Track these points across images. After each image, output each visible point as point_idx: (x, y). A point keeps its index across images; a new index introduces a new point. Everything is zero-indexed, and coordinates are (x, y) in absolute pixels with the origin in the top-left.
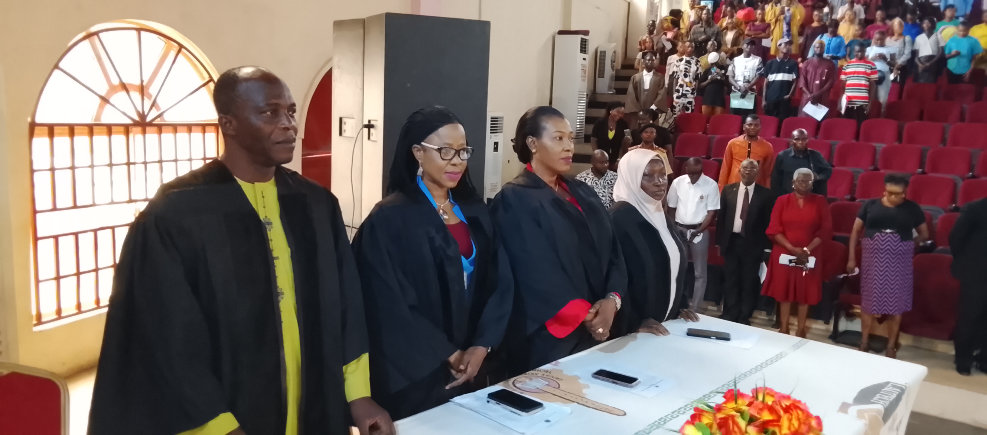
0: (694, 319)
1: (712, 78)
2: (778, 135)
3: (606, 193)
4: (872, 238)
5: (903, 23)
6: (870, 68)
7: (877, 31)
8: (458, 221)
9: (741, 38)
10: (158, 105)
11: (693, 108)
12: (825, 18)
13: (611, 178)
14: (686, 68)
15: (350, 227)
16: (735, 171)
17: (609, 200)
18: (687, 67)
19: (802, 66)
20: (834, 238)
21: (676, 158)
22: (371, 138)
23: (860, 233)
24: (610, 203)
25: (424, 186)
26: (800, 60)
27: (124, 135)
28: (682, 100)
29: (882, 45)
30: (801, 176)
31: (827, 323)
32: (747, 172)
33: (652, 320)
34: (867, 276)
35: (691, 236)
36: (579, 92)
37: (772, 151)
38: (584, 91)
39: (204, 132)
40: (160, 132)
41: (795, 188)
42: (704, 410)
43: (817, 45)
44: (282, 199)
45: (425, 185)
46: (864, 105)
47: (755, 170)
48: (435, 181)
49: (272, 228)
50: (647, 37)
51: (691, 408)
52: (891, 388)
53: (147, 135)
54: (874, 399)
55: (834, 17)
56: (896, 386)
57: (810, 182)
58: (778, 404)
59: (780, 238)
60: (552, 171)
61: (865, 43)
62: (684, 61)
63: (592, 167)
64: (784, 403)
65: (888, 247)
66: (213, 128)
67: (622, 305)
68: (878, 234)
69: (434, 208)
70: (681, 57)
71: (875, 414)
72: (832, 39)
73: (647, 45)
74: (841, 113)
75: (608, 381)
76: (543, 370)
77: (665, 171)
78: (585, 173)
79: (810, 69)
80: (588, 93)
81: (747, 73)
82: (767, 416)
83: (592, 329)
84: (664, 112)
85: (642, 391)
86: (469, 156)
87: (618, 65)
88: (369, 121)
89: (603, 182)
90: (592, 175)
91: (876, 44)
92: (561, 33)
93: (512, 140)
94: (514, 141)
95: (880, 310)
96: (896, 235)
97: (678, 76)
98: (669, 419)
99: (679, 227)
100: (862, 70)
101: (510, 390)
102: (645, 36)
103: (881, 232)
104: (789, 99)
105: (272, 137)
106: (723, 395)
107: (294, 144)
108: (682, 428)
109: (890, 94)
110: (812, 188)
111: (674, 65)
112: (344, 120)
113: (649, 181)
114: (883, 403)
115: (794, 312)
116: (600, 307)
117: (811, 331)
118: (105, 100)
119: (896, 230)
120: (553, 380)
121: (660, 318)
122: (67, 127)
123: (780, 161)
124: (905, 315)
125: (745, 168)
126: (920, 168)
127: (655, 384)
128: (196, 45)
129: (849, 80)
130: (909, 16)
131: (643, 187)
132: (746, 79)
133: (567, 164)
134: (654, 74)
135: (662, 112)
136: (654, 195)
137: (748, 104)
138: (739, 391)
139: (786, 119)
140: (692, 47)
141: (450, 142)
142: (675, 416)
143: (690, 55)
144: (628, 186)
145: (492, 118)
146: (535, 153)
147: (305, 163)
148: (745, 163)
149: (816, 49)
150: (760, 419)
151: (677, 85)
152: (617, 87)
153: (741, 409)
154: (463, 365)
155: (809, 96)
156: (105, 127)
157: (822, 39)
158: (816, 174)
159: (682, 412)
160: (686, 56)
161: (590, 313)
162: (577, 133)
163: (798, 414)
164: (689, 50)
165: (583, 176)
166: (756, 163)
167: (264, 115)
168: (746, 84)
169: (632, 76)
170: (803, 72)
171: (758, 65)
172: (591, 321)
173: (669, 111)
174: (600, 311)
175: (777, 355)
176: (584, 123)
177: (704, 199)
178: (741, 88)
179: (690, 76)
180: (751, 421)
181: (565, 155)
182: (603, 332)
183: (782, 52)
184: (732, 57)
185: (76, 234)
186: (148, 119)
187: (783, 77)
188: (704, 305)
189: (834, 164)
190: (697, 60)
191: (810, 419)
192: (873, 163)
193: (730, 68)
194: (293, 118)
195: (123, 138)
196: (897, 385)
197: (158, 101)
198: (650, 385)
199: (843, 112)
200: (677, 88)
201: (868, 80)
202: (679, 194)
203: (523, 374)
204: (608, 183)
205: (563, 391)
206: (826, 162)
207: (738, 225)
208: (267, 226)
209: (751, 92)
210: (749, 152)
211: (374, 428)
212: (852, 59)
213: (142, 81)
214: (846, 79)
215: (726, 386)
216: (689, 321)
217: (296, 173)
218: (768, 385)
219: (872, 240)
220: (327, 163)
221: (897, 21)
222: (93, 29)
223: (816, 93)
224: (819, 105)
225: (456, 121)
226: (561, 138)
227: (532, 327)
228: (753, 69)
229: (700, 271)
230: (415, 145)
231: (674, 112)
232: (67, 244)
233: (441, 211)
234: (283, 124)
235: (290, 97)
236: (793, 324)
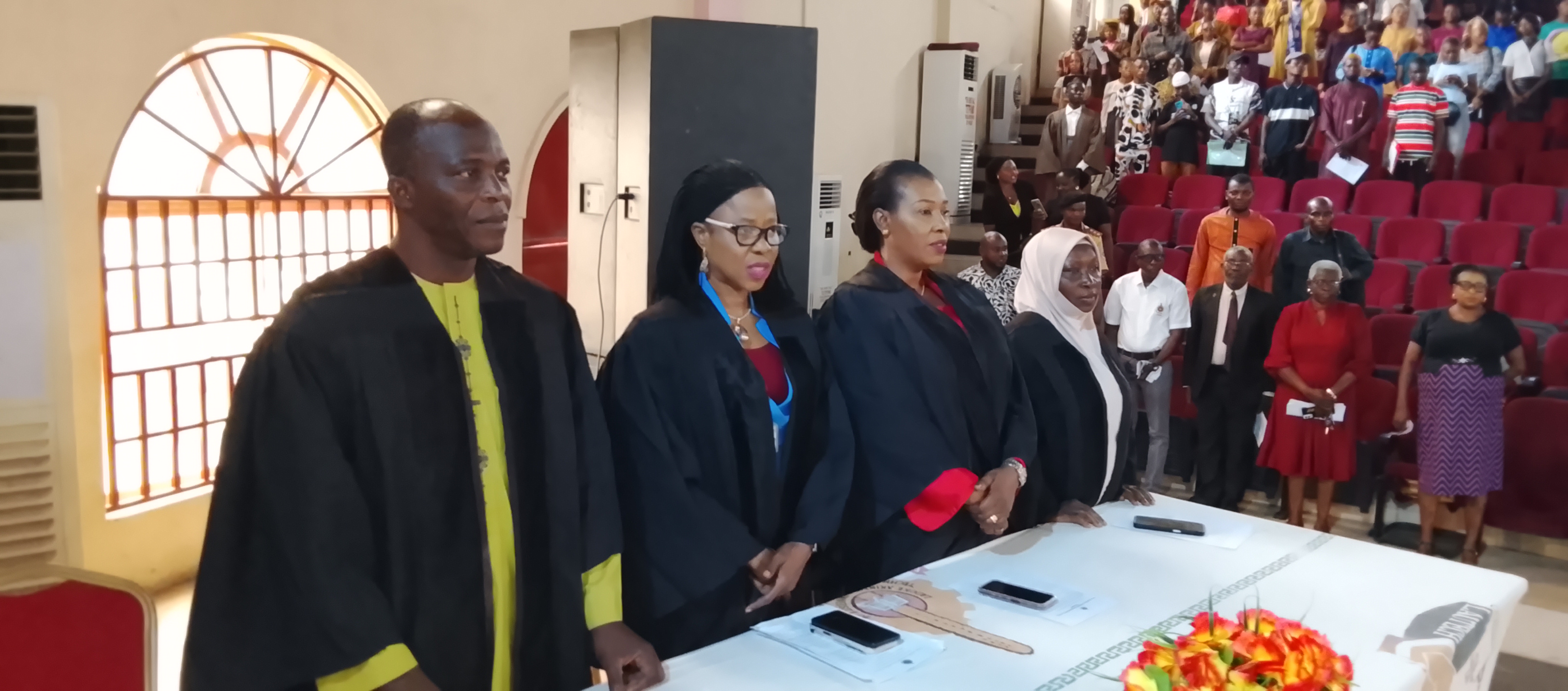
0: (1145, 502)
1: (1176, 117)
2: (1285, 206)
3: (1005, 300)
4: (1436, 373)
5: (1487, 26)
6: (1435, 98)
7: (1447, 38)
8: (765, 343)
9: (1225, 52)
10: (298, 167)
11: (1147, 165)
12: (1361, 18)
13: (1012, 277)
14: (1135, 102)
15: (596, 355)
16: (1214, 264)
17: (1009, 311)
18: (1137, 99)
19: (1325, 96)
20: (1376, 374)
21: (1119, 245)
22: (630, 215)
23: (1418, 366)
24: (1012, 315)
25: (710, 288)
26: (1320, 86)
27: (247, 213)
28: (1130, 153)
29: (1455, 61)
30: (1321, 273)
31: (1365, 510)
32: (1234, 268)
33: (1077, 503)
34: (1430, 435)
35: (1143, 372)
36: (963, 141)
37: (1274, 231)
38: (970, 140)
39: (370, 208)
40: (302, 209)
41: (1311, 293)
42: (1159, 645)
43: (1349, 62)
44: (487, 310)
45: (713, 288)
46: (1426, 158)
47: (1248, 264)
48: (728, 281)
49: (470, 355)
50: (1072, 53)
51: (1139, 642)
52: (1467, 613)
53: (282, 214)
54: (1439, 630)
55: (1376, 17)
56: (1473, 608)
57: (1337, 283)
58: (1280, 635)
59: (1287, 373)
60: (915, 265)
61: (1428, 58)
62: (1132, 91)
63: (982, 259)
64: (1289, 634)
65: (1464, 387)
66: (384, 202)
67: (1028, 479)
68: (1446, 365)
69: (726, 323)
70: (1127, 85)
71: (1440, 654)
72: (1372, 52)
73: (1072, 65)
74: (1387, 172)
75: (1004, 599)
76: (900, 581)
77: (1098, 264)
78: (971, 269)
79: (1337, 100)
80: (977, 144)
81: (1235, 109)
82: (1262, 655)
83: (980, 516)
84: (1100, 173)
85: (1060, 615)
86: (782, 240)
87: (1026, 98)
88: (627, 189)
89: (1000, 283)
90: (982, 272)
91: (1445, 59)
92: (933, 47)
93: (850, 216)
94: (853, 217)
95: (1450, 489)
96: (1475, 367)
97: (1123, 113)
98: (1103, 660)
99: (1124, 356)
100: (1422, 101)
101: (848, 612)
102: (1069, 52)
103: (1451, 364)
104: (1304, 149)
105: (470, 212)
106: (1190, 621)
107: (505, 222)
108: (1125, 673)
109: (1469, 140)
110: (1340, 292)
111: (1116, 98)
112: (587, 188)
113: (1072, 279)
114: (1454, 636)
115: (1311, 493)
116: (993, 480)
117: (1338, 523)
118: (216, 159)
119: (1475, 358)
120: (917, 597)
121: (1091, 499)
122: (157, 202)
123: (1288, 249)
124: (1492, 495)
125: (1231, 261)
126: (1517, 260)
127: (1081, 605)
128: (358, 72)
129: (1401, 118)
130: (1498, 15)
131: (1063, 289)
132: (1232, 118)
133: (939, 252)
134: (1083, 111)
135: (1097, 173)
136: (1081, 303)
137: (1237, 158)
138: (1216, 614)
139: (1298, 183)
140: (1145, 68)
141: (751, 217)
142: (1113, 655)
143: (1141, 81)
144: (1038, 287)
145: (822, 185)
146: (887, 236)
147: (528, 257)
148: (1231, 252)
149: (1346, 69)
150: (1250, 660)
151: (1120, 129)
152: (1024, 133)
153: (1220, 644)
154: (769, 571)
155: (1336, 145)
156: (216, 202)
157: (1356, 52)
158: (1347, 270)
159: (1124, 649)
160: (1135, 82)
161: (976, 490)
162: (959, 207)
163: (1313, 653)
164: (1140, 73)
165: (968, 273)
166: (1248, 252)
167: (457, 177)
168: (1233, 126)
169: (1048, 114)
170: (1325, 106)
171: (1253, 96)
172: (979, 503)
173: (1107, 171)
174: (992, 487)
175: (1280, 560)
176: (970, 191)
177: (1165, 311)
178: (1225, 133)
179: (1141, 114)
180: (1237, 663)
181: (934, 238)
182: (997, 521)
183: (1292, 74)
184: (1209, 82)
185: (172, 369)
186: (284, 190)
187: (1294, 113)
188: (1165, 481)
189: (1377, 253)
190: (1153, 88)
191: (1333, 660)
192: (1441, 251)
193: (1207, 101)
194: (504, 183)
195: (244, 217)
196: (1476, 607)
197: (299, 160)
198: (1072, 607)
199: (1391, 169)
200: (1121, 133)
201: (1432, 117)
202: (1123, 304)
203: (868, 588)
204: (1008, 285)
205: (932, 614)
206: (1363, 250)
207: (1220, 352)
208: (462, 352)
209: (1240, 138)
210: (1235, 236)
211: (631, 670)
212: (1406, 84)
213: (274, 130)
214: (1396, 116)
215: (1196, 608)
216: (1137, 505)
217: (508, 269)
218: (1264, 606)
219: (1436, 376)
220: (560, 256)
221: (1477, 23)
222: (197, 49)
223: (1347, 139)
224: (1353, 158)
225: (760, 183)
226: (927, 212)
227: (883, 514)
228: (1244, 103)
229: (1158, 426)
230: (696, 224)
231: (1115, 173)
232: (158, 384)
233: (737, 328)
234: (488, 192)
235: (499, 150)
236: (1308, 513)
